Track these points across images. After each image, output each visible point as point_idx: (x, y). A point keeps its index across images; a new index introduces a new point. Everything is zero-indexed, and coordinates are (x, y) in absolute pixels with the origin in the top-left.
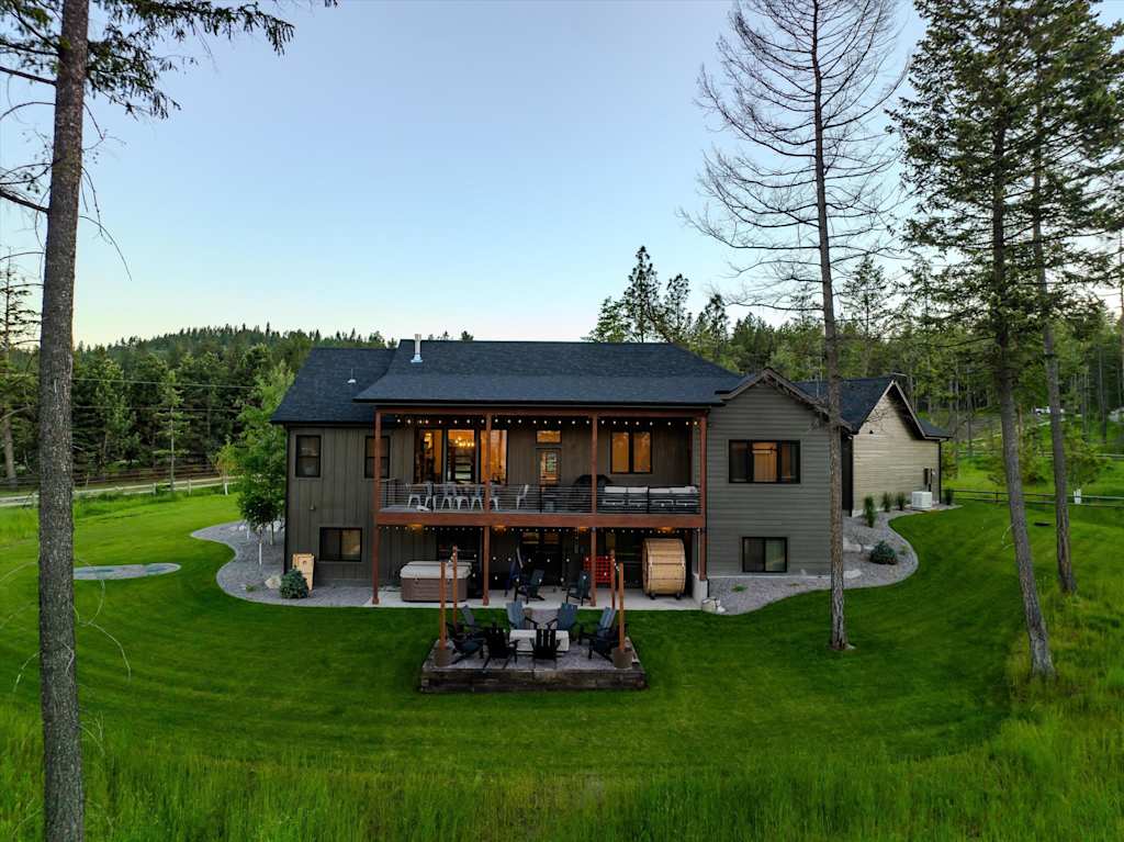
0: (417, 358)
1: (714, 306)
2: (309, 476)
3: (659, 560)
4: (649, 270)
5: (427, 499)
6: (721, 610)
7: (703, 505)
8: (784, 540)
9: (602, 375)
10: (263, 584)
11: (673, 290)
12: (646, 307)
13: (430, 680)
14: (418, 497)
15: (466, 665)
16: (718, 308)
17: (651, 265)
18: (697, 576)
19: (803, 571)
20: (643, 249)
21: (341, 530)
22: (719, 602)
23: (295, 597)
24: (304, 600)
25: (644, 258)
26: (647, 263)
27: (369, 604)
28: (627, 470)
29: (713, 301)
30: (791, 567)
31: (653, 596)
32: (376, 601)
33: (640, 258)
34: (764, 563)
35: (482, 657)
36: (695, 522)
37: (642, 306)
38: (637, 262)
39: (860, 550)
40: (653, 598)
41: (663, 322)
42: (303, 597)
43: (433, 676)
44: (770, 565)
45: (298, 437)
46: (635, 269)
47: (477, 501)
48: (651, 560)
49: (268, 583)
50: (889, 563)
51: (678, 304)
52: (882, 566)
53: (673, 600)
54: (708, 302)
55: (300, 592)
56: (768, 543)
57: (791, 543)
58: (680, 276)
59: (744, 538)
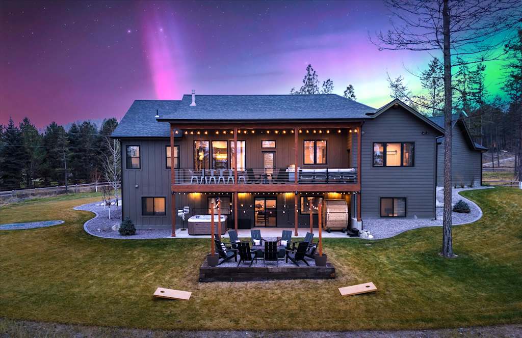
0: (193, 104)
1: (348, 91)
2: (134, 168)
3: (333, 211)
4: (314, 75)
5: (202, 178)
6: (371, 237)
7: (359, 177)
8: (405, 199)
10: (110, 229)
11: (325, 87)
13: (206, 273)
14: (196, 177)
15: (227, 265)
16: (350, 92)
17: (315, 72)
18: (355, 219)
19: (415, 217)
20: (310, 66)
21: (154, 198)
22: (369, 232)
23: (128, 234)
24: (133, 236)
25: (310, 70)
26: (312, 72)
27: (170, 237)
28: (313, 162)
29: (348, 88)
30: (408, 214)
31: (329, 231)
32: (174, 235)
33: (308, 70)
34: (393, 212)
35: (236, 261)
36: (355, 188)
38: (307, 72)
40: (329, 232)
42: (132, 235)
43: (208, 272)
44: (396, 214)
45: (127, 146)
46: (306, 77)
47: (229, 177)
48: (328, 210)
49: (113, 228)
50: (465, 212)
52: (461, 214)
53: (341, 233)
54: (346, 89)
55: (131, 232)
56: (395, 201)
57: (409, 201)
58: (329, 80)
59: (381, 198)
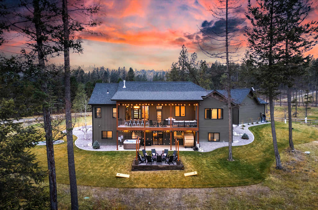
0: (124, 86)
2: (98, 118)
3: (187, 139)
5: (130, 124)
6: (202, 151)
7: (198, 125)
8: (219, 133)
9: (173, 91)
10: (87, 145)
11: (192, 57)
12: (185, 63)
13: (134, 168)
15: (142, 164)
17: (186, 50)
18: (197, 142)
19: (224, 141)
20: (184, 45)
21: (107, 131)
22: (202, 149)
24: (99, 149)
27: (116, 150)
28: (179, 116)
30: (220, 140)
31: (186, 147)
33: (183, 48)
35: (146, 162)
36: (196, 129)
37: (183, 62)
39: (239, 135)
41: (190, 67)
44: (215, 140)
45: (95, 108)
46: (181, 51)
47: (142, 124)
48: (185, 138)
49: (89, 145)
51: (194, 61)
52: (245, 140)
53: (191, 148)
55: (98, 147)
56: (215, 134)
57: (221, 134)
58: (195, 53)
59: (209, 133)
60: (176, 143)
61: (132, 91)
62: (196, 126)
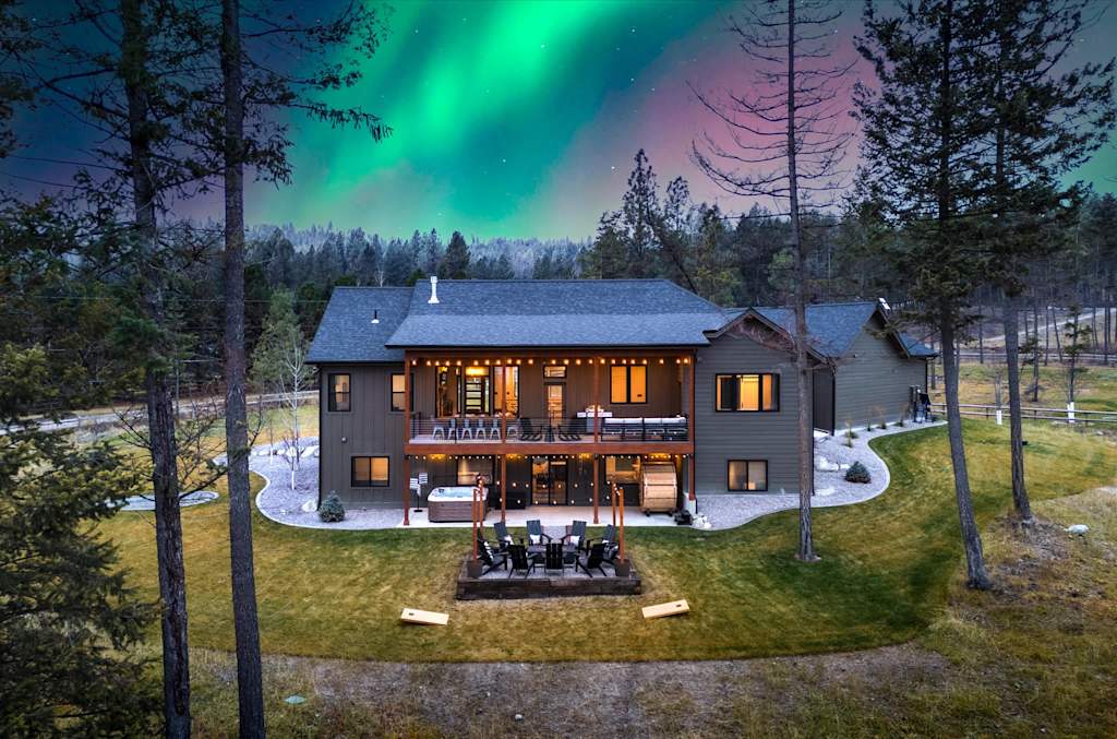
0: (434, 299)
2: (341, 411)
3: (654, 482)
4: (649, 172)
5: (451, 430)
6: (707, 526)
7: (691, 432)
8: (766, 462)
9: (604, 313)
10: (300, 508)
11: (672, 192)
12: (645, 213)
13: (466, 588)
14: (441, 428)
15: (494, 576)
17: (650, 167)
18: (687, 495)
19: (783, 491)
20: (641, 153)
21: (370, 458)
22: (705, 518)
23: (333, 520)
24: (342, 523)
25: (643, 160)
26: (645, 166)
27: (401, 525)
28: (625, 401)
30: (771, 486)
31: (648, 513)
32: (407, 522)
33: (639, 160)
34: (747, 482)
35: (506, 568)
36: (686, 448)
37: (641, 211)
38: (636, 165)
39: (837, 468)
40: (648, 516)
41: (663, 227)
42: (340, 521)
43: (468, 585)
44: (752, 486)
45: (330, 375)
46: (634, 173)
47: (493, 430)
48: (646, 481)
49: (305, 507)
50: (861, 482)
51: (677, 207)
52: (856, 485)
53: (666, 517)
55: (337, 515)
56: (751, 465)
57: (773, 465)
58: (680, 179)
59: (729, 461)
60: (614, 497)
61: (461, 314)
62: (683, 438)
